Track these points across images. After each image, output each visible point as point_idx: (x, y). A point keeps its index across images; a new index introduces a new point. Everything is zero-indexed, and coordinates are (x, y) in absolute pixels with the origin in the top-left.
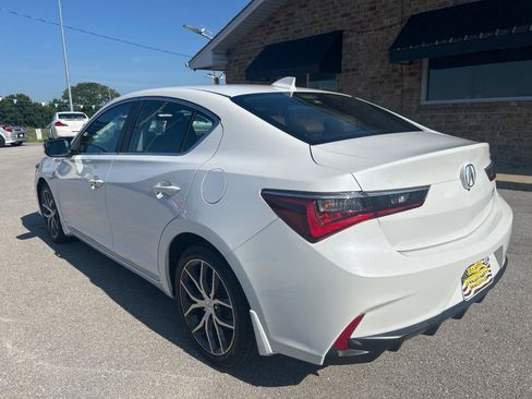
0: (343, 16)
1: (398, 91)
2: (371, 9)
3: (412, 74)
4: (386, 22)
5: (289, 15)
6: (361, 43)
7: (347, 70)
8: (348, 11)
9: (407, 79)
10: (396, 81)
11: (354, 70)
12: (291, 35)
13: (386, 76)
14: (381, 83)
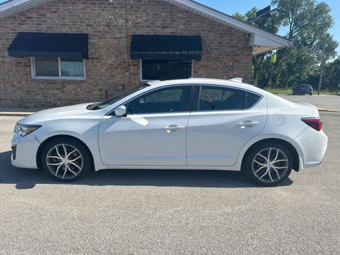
0: (87, 25)
1: (128, 74)
2: (107, 26)
3: (135, 65)
4: (118, 35)
5: (41, 15)
6: (102, 44)
7: (93, 58)
8: (91, 23)
9: (132, 68)
10: (125, 68)
11: (97, 59)
12: (44, 29)
13: (120, 65)
14: (116, 68)
